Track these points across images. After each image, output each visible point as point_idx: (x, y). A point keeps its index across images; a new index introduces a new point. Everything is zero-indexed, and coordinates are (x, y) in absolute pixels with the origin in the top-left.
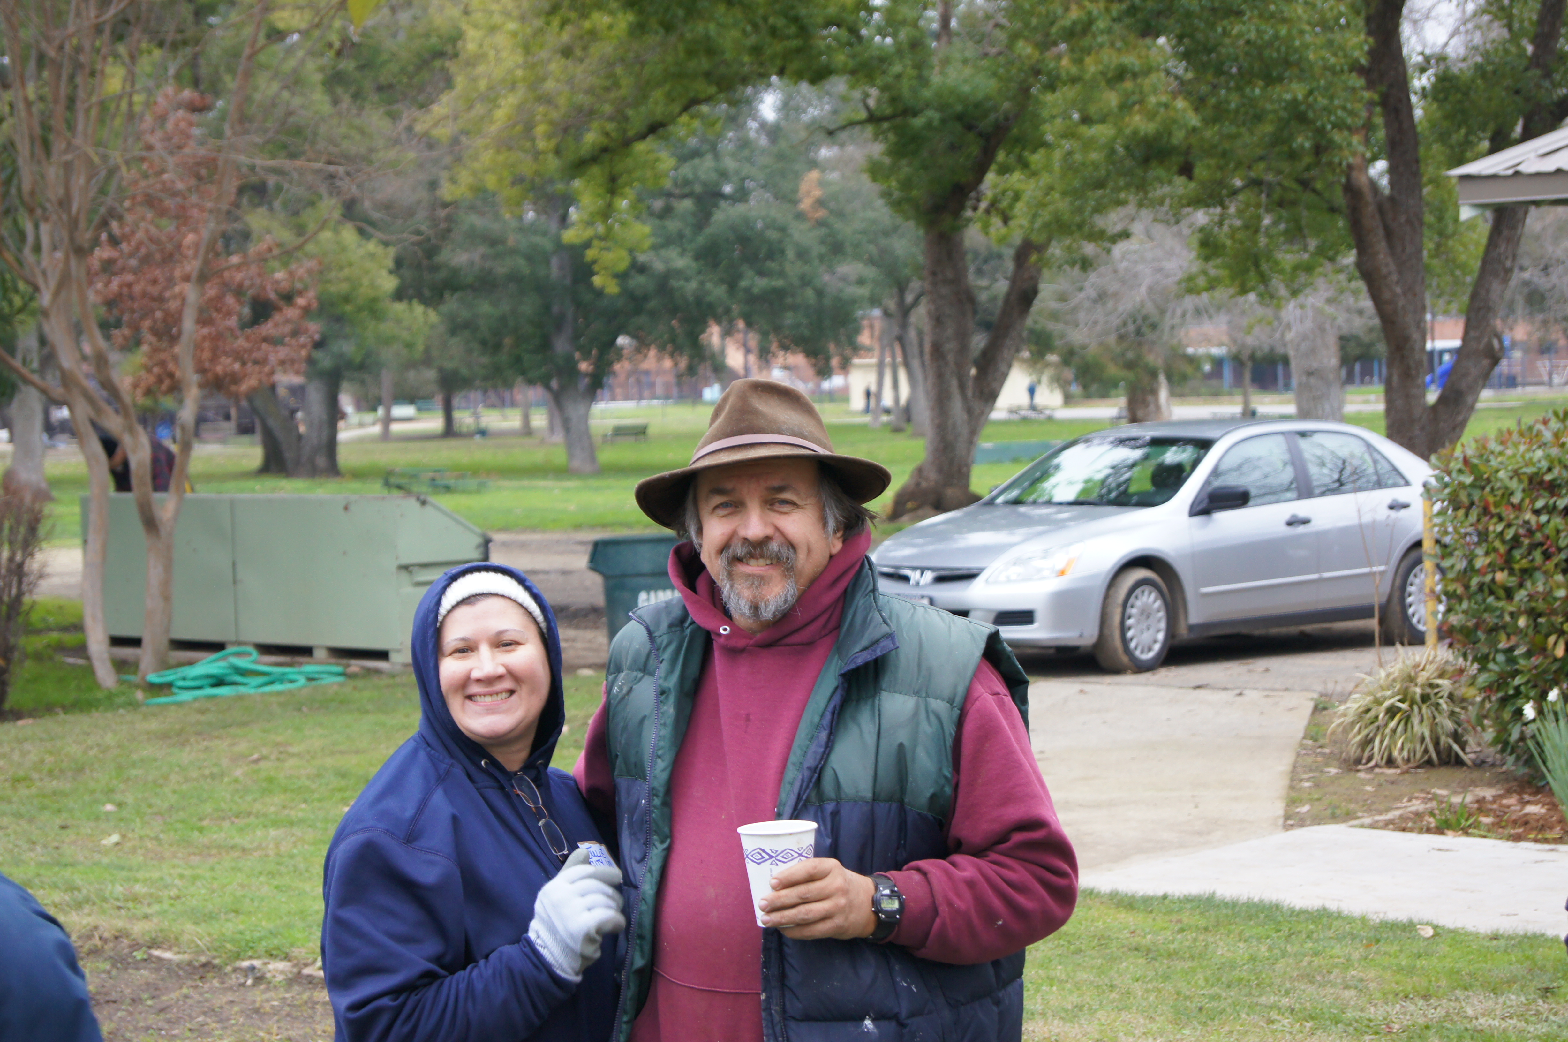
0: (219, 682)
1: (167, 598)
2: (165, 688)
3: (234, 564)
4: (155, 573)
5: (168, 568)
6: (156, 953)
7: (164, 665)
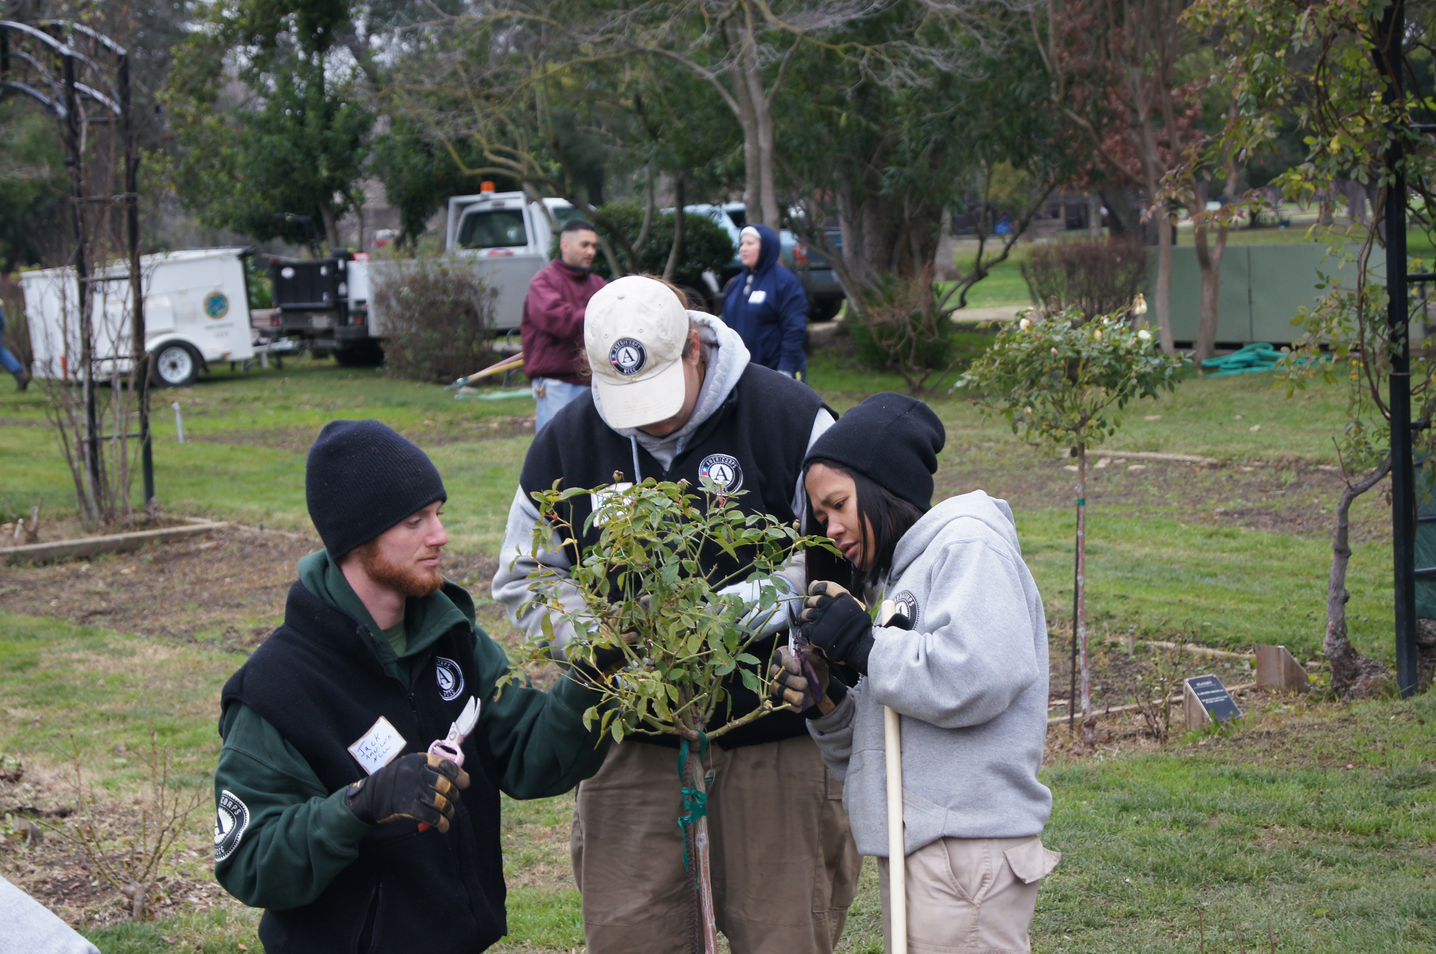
0: (1249, 364)
1: (1214, 310)
2: (1215, 369)
3: (1250, 291)
4: (1207, 295)
5: (1215, 292)
6: (1321, 467)
7: (1211, 356)
